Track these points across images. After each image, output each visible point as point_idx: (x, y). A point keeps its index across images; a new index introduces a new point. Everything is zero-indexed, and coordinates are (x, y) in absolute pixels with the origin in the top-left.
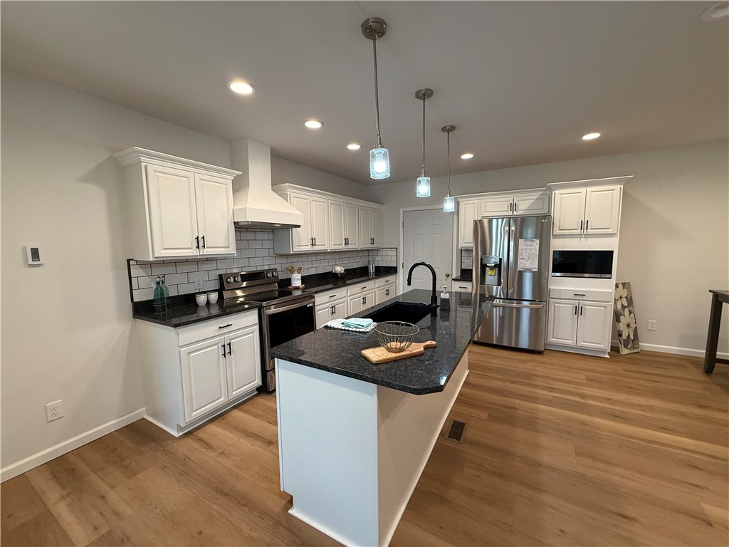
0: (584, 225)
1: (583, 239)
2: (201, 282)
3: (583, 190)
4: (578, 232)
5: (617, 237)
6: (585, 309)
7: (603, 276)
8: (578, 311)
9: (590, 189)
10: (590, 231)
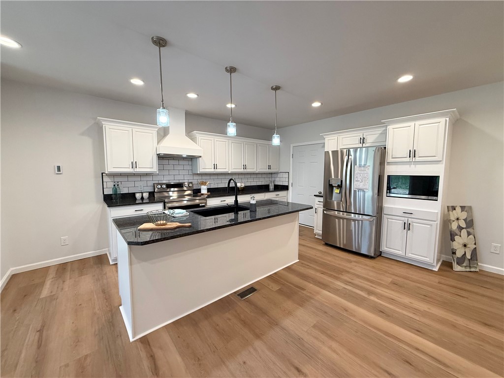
0: (413, 154)
1: (413, 166)
2: (142, 187)
3: (412, 124)
4: (408, 159)
5: (443, 164)
6: (413, 226)
7: (430, 198)
8: (407, 227)
9: (418, 123)
10: (417, 159)
